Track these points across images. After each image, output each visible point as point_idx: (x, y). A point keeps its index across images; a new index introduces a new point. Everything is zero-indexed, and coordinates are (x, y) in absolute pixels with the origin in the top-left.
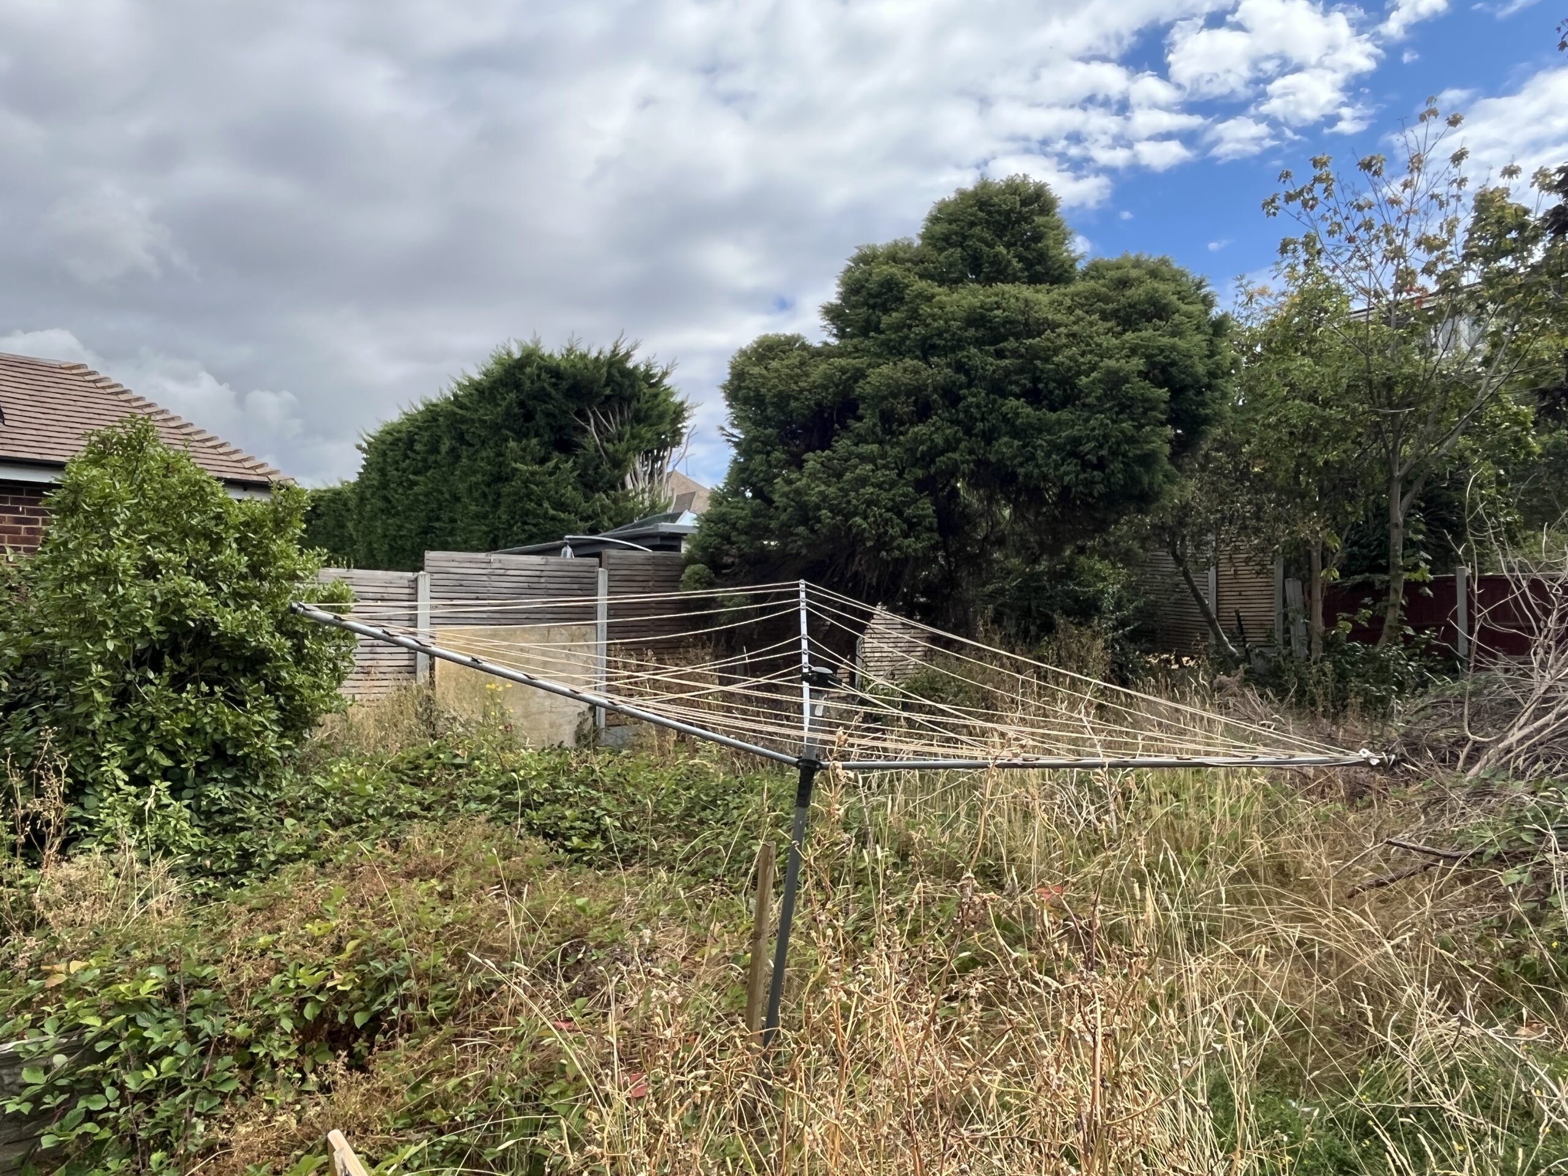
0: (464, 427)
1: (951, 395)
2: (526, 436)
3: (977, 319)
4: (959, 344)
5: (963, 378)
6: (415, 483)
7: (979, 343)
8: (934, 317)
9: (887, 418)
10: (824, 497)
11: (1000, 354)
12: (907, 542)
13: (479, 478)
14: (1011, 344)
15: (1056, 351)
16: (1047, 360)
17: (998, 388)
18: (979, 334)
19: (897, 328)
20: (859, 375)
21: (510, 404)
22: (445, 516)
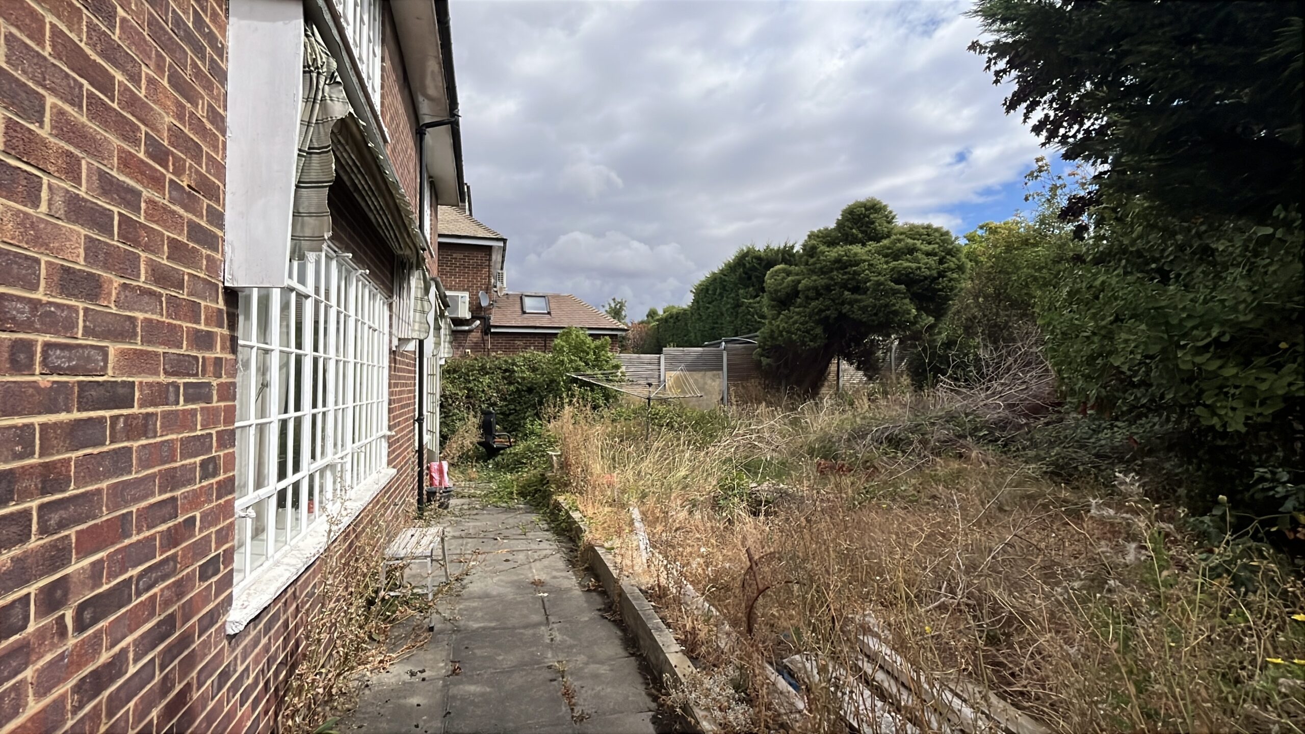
0: (725, 283)
1: (828, 288)
2: (748, 287)
3: (838, 260)
4: (832, 270)
5: (833, 283)
6: (708, 308)
7: (837, 269)
8: (824, 260)
9: (807, 297)
10: (784, 328)
11: (845, 273)
12: (812, 344)
13: (729, 306)
14: (849, 269)
15: (864, 271)
16: (859, 275)
17: (844, 286)
18: (839, 266)
19: (814, 264)
20: (799, 282)
21: (740, 275)
22: (719, 321)
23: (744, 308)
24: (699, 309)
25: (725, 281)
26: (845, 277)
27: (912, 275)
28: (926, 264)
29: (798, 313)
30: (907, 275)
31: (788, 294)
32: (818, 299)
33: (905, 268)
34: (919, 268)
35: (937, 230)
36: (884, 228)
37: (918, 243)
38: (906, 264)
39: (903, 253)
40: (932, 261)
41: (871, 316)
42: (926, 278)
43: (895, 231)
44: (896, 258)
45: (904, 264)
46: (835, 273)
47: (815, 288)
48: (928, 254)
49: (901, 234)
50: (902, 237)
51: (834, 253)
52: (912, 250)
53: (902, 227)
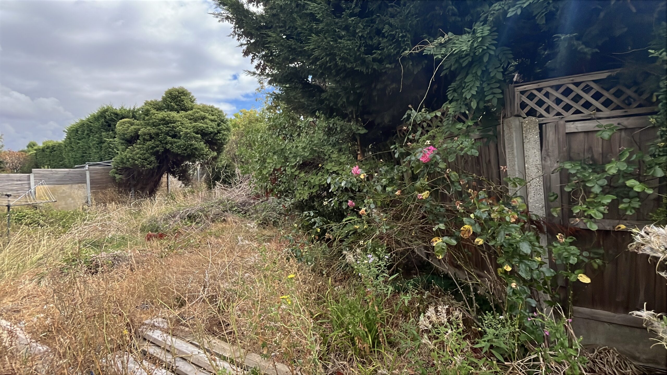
0: (91, 128)
1: (157, 135)
2: (109, 131)
3: (163, 119)
4: (159, 125)
5: (160, 132)
7: (163, 124)
8: (154, 118)
9: (144, 139)
10: (130, 157)
11: (168, 127)
12: (148, 166)
13: (94, 142)
14: (170, 125)
15: (178, 126)
16: (176, 128)
17: (167, 134)
18: (164, 122)
19: (148, 120)
20: (139, 130)
21: (102, 123)
22: (87, 152)
23: (106, 144)
24: (71, 143)
25: (91, 126)
26: (167, 129)
27: (204, 131)
28: (211, 125)
29: (139, 148)
30: (202, 131)
31: (132, 137)
32: (151, 140)
33: (200, 127)
34: (208, 127)
35: (216, 109)
36: (189, 105)
37: (207, 115)
38: (201, 125)
39: (199, 119)
40: (214, 124)
41: (183, 150)
42: (211, 133)
43: (195, 107)
44: (196, 121)
45: (200, 124)
46: (162, 126)
47: (150, 134)
48: (212, 121)
49: (199, 109)
50: (199, 110)
51: (161, 115)
52: (203, 118)
53: (199, 106)
